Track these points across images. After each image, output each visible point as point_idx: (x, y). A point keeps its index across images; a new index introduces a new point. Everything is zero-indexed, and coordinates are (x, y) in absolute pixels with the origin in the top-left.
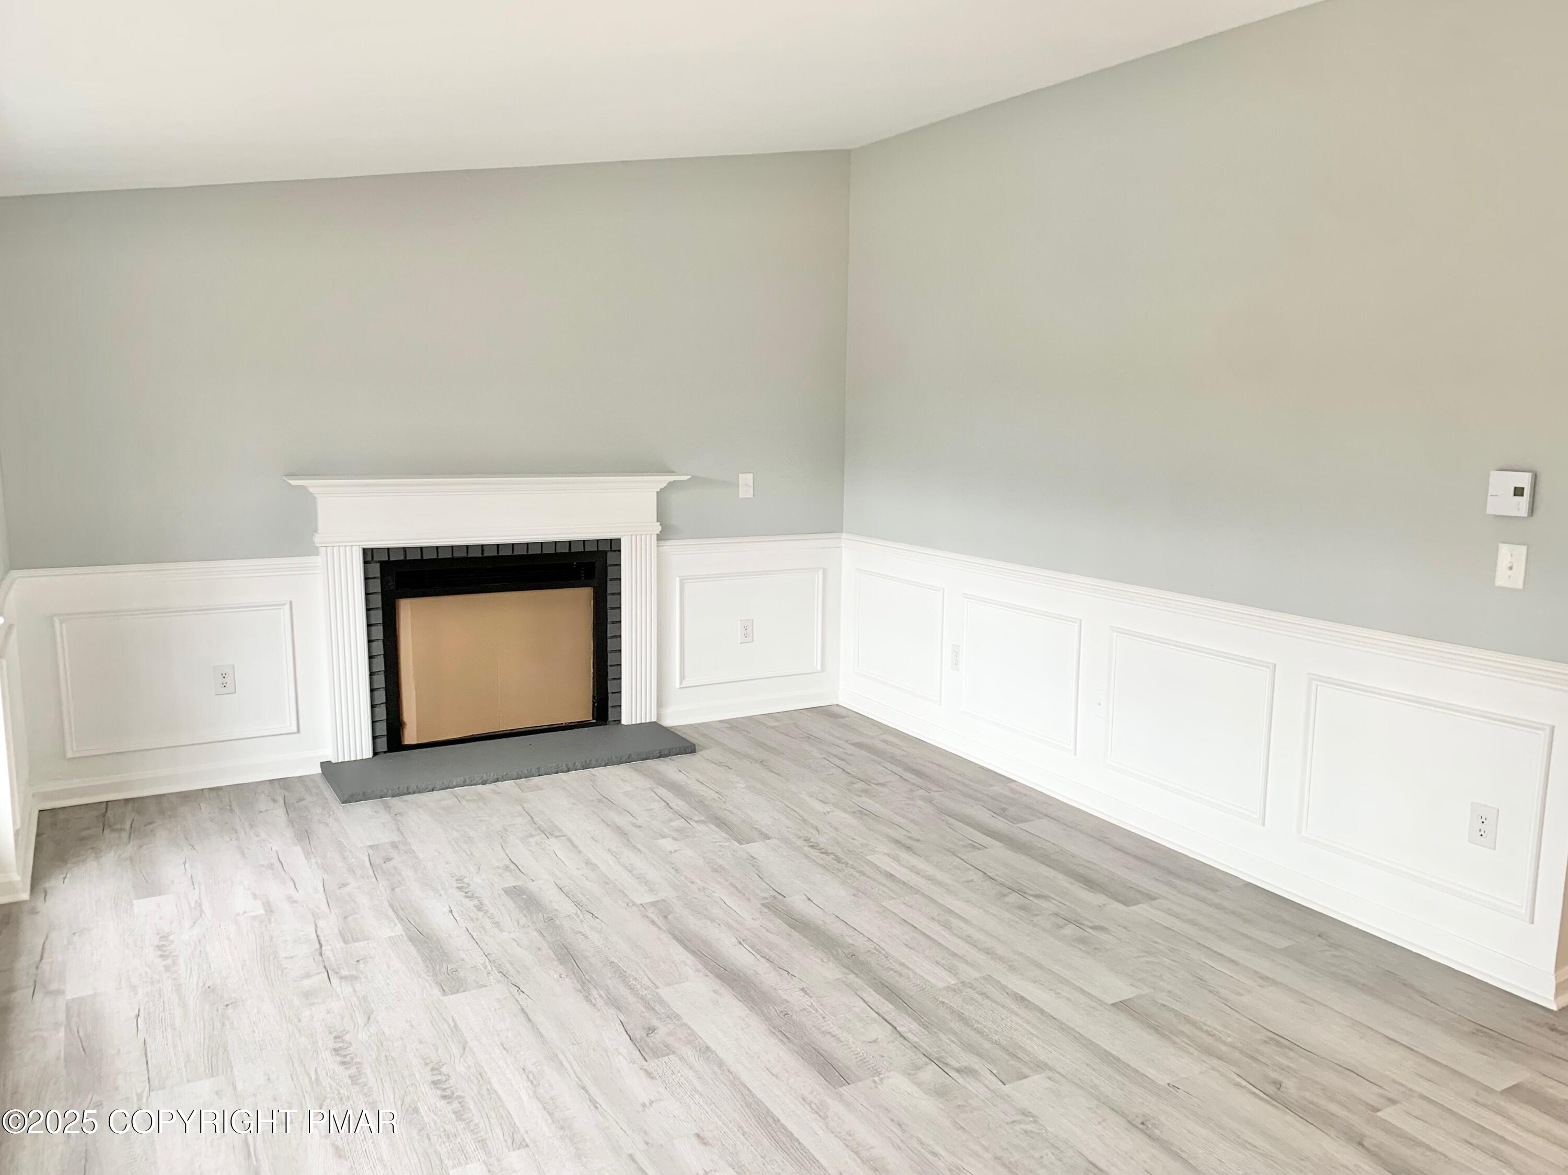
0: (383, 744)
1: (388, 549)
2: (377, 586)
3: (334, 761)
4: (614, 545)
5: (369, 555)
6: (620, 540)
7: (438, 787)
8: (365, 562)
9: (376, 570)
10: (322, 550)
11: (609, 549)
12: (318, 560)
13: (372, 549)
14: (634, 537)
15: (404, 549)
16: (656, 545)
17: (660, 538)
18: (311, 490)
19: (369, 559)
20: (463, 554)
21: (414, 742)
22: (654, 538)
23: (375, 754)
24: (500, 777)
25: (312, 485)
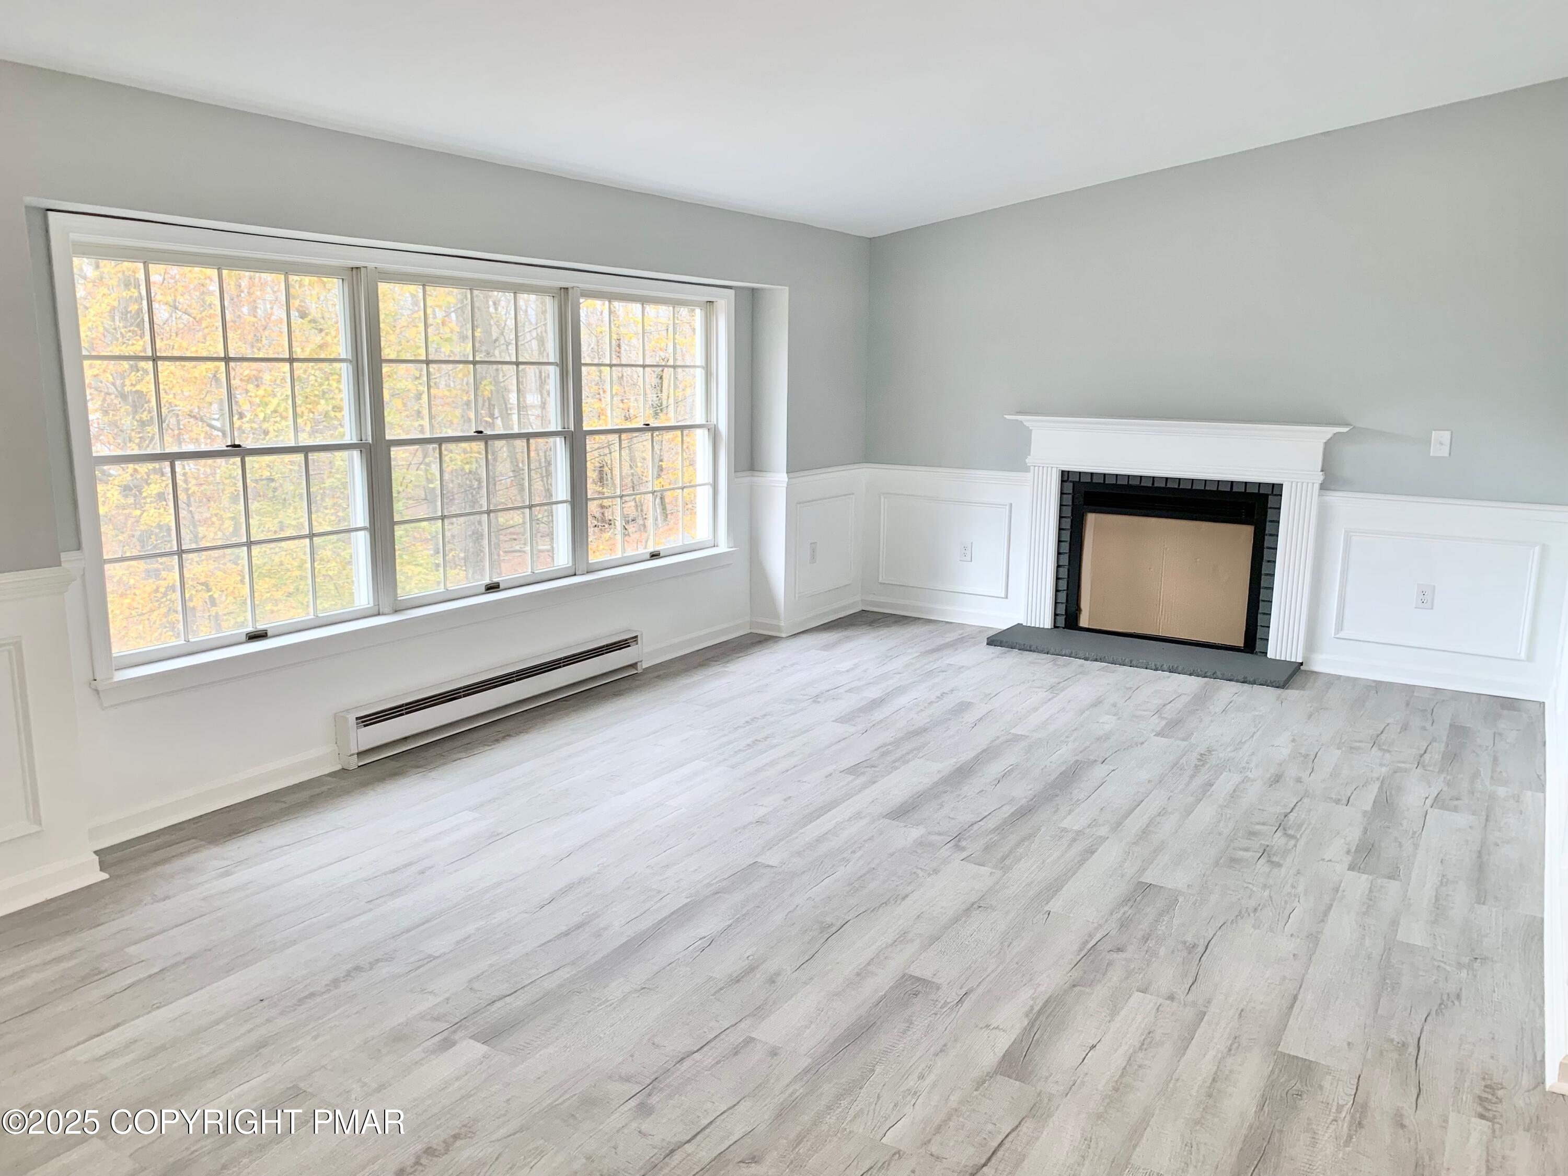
0: (1061, 621)
1: (1080, 473)
2: (1068, 500)
3: (1025, 624)
4: (1275, 490)
5: (1065, 476)
6: (1282, 485)
7: (1051, 652)
8: (1063, 481)
9: (1069, 488)
10: (1032, 468)
11: (1270, 492)
12: (1029, 476)
13: (1069, 472)
14: (1294, 484)
15: (1092, 474)
16: (1317, 493)
17: (1324, 487)
18: (1025, 423)
19: (1066, 478)
20: (1137, 483)
21: (1086, 626)
22: (1317, 486)
23: (1055, 627)
24: (1098, 658)
25: (1028, 420)
